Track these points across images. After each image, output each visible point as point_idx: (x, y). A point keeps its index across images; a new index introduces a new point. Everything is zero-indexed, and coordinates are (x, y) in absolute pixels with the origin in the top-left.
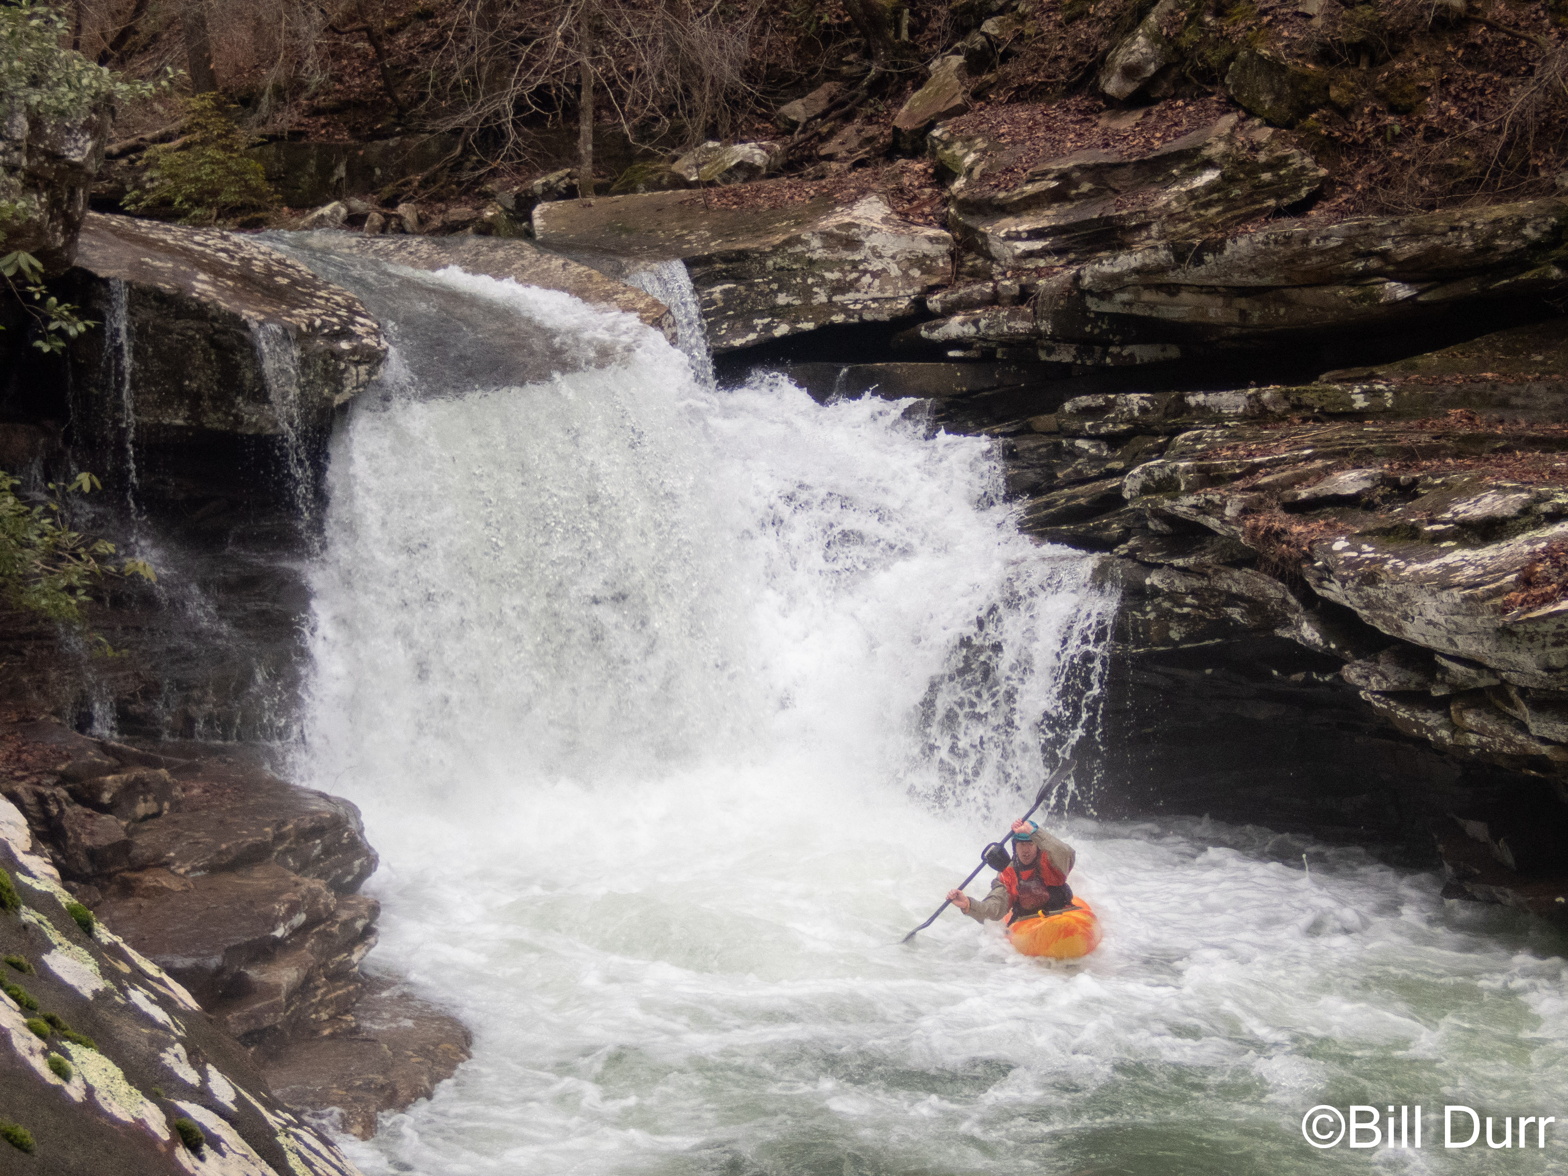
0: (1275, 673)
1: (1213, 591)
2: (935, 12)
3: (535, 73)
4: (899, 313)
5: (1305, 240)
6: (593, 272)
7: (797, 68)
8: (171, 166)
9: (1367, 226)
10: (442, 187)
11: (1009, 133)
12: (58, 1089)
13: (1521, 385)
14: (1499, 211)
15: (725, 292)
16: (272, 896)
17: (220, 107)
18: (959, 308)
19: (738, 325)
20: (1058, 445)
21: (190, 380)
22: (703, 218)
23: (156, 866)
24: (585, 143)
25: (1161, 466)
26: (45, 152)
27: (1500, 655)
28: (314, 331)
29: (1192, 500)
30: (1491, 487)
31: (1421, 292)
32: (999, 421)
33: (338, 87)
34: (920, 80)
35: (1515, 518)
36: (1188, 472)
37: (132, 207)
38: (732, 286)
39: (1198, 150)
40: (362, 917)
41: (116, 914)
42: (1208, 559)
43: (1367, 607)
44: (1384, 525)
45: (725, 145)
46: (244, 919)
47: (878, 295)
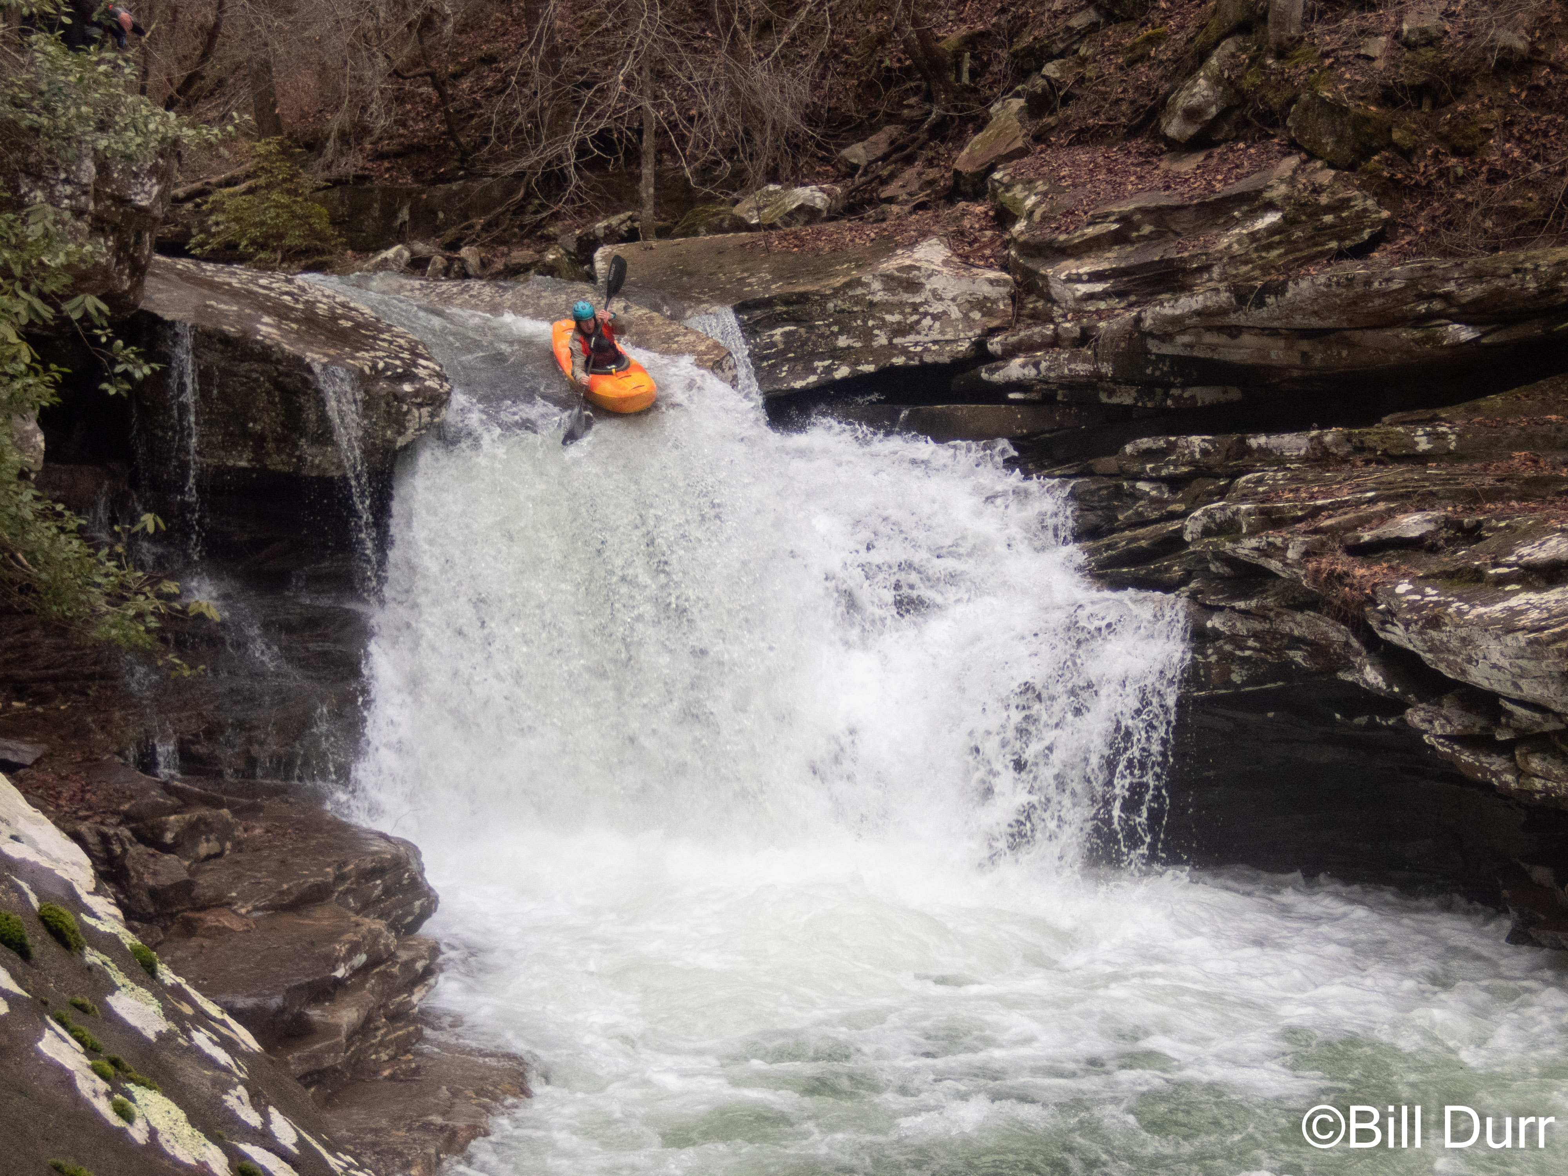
0: (1338, 716)
1: (1275, 634)
2: (997, 55)
3: (597, 117)
4: (960, 356)
5: (1368, 282)
6: (655, 314)
7: (858, 112)
8: (237, 210)
9: (1431, 268)
10: (505, 230)
11: (1070, 176)
12: (122, 1131)
14: (1563, 253)
15: (785, 335)
16: (333, 936)
17: (285, 152)
18: (1020, 351)
19: (799, 368)
20: (1119, 488)
21: (255, 422)
22: (765, 261)
23: (218, 906)
24: (647, 187)
25: (1222, 509)
26: (112, 197)
27: (1565, 699)
28: (378, 374)
29: (1253, 542)
30: (1555, 530)
31: (1484, 335)
32: (1059, 463)
33: (401, 131)
34: (981, 123)
36: (1250, 514)
37: (198, 251)
38: (793, 328)
39: (1259, 192)
40: (422, 957)
41: (179, 954)
42: (1270, 602)
43: (1430, 651)
44: (1447, 568)
45: (786, 188)
46: (305, 959)
47: (939, 337)
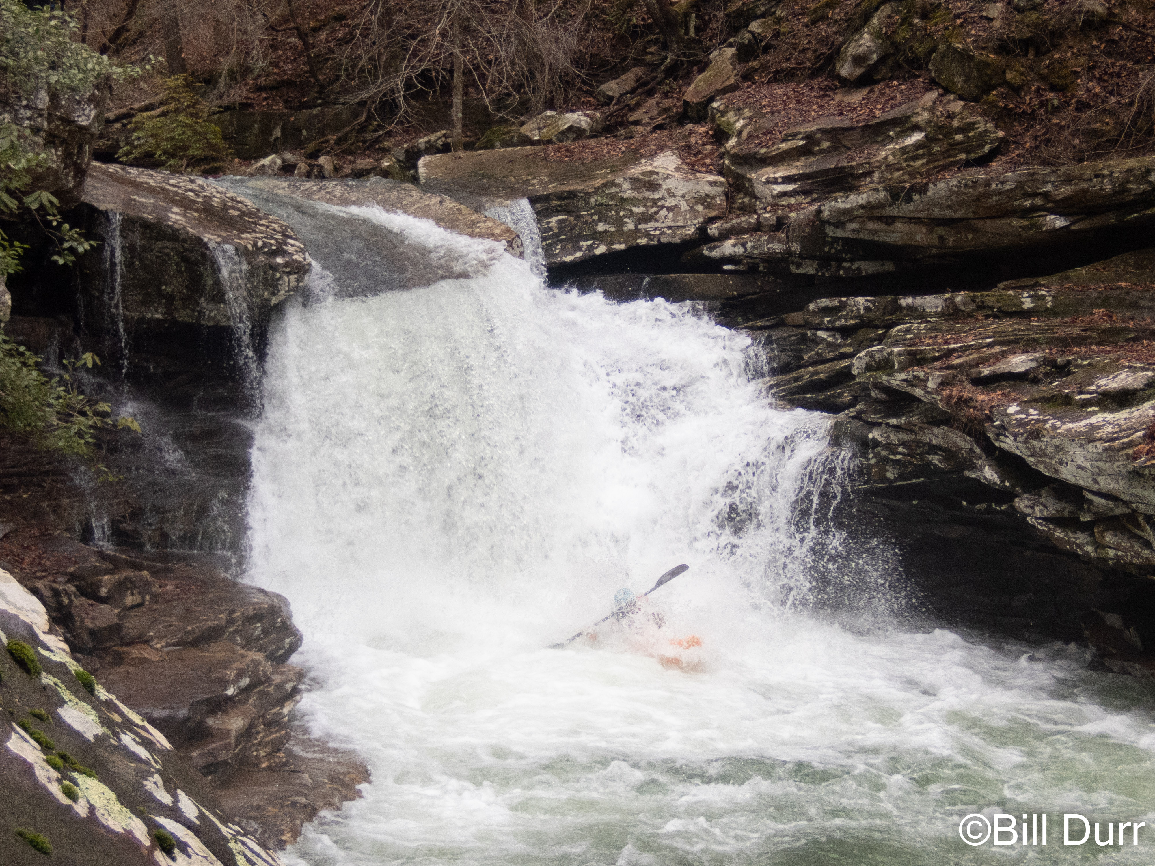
0: (964, 503)
1: (919, 443)
2: (715, 16)
3: (420, 60)
4: (687, 238)
5: (988, 184)
6: (462, 207)
7: (613, 57)
8: (153, 128)
9: (1034, 174)
10: (352, 144)
11: (769, 105)
12: (69, 808)
13: (1148, 291)
14: (1131, 163)
15: (559, 222)
16: (225, 665)
17: (189, 86)
18: (732, 234)
19: (569, 246)
20: (804, 335)
21: (166, 285)
22: (544, 167)
23: (141, 642)
24: (457, 112)
25: (880, 351)
26: (61, 118)
27: (1131, 491)
28: (258, 250)
29: (903, 376)
30: (1125, 367)
31: (1073, 223)
32: (760, 317)
33: (275, 71)
34: (703, 66)
35: (1143, 390)
36: (900, 355)
37: (124, 159)
38: (564, 217)
39: (908, 118)
40: (291, 680)
41: (111, 677)
42: (915, 419)
43: (1033, 455)
44: (1045, 395)
45: (562, 113)
46: (205, 682)
47: (672, 224)
